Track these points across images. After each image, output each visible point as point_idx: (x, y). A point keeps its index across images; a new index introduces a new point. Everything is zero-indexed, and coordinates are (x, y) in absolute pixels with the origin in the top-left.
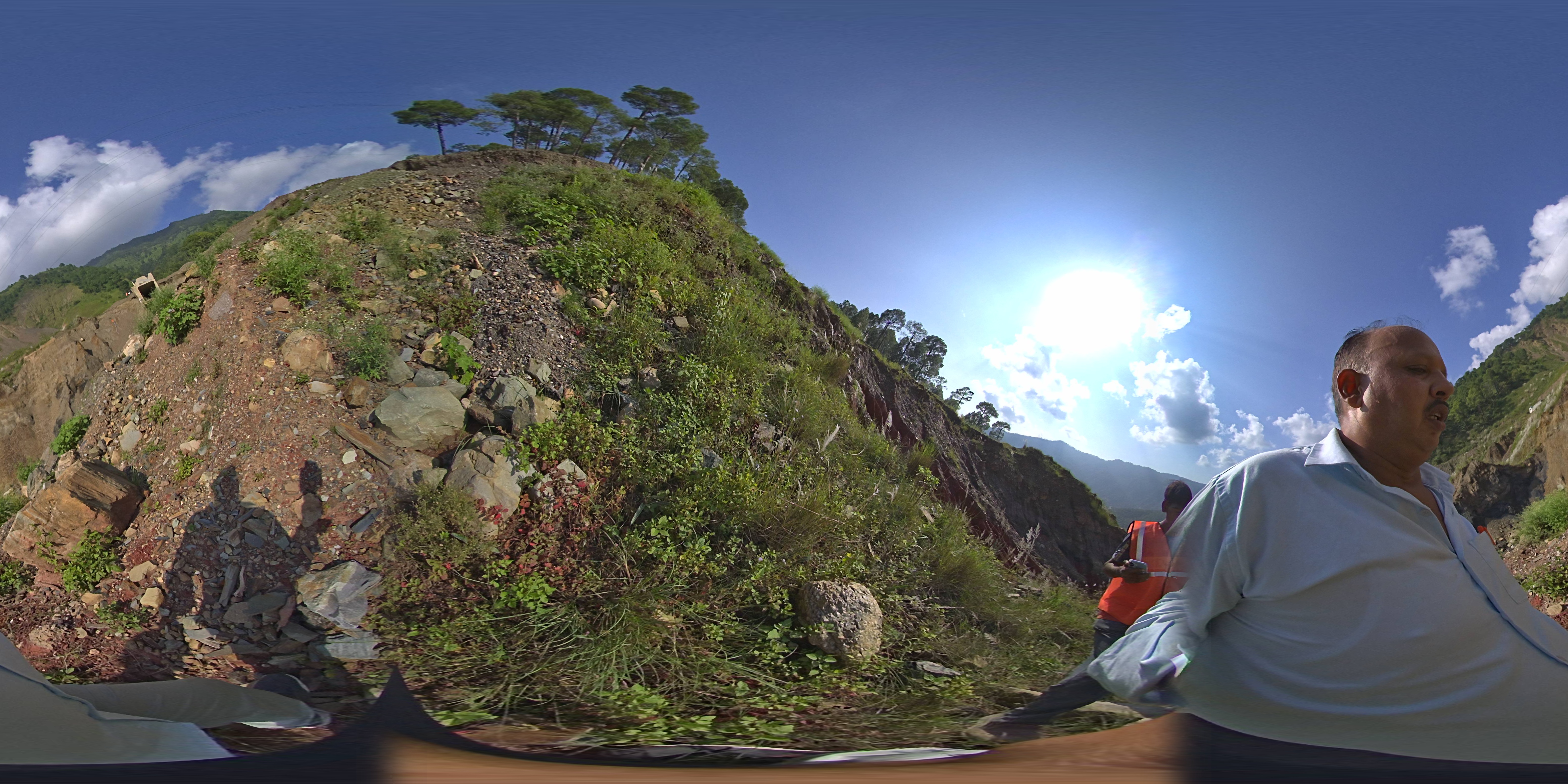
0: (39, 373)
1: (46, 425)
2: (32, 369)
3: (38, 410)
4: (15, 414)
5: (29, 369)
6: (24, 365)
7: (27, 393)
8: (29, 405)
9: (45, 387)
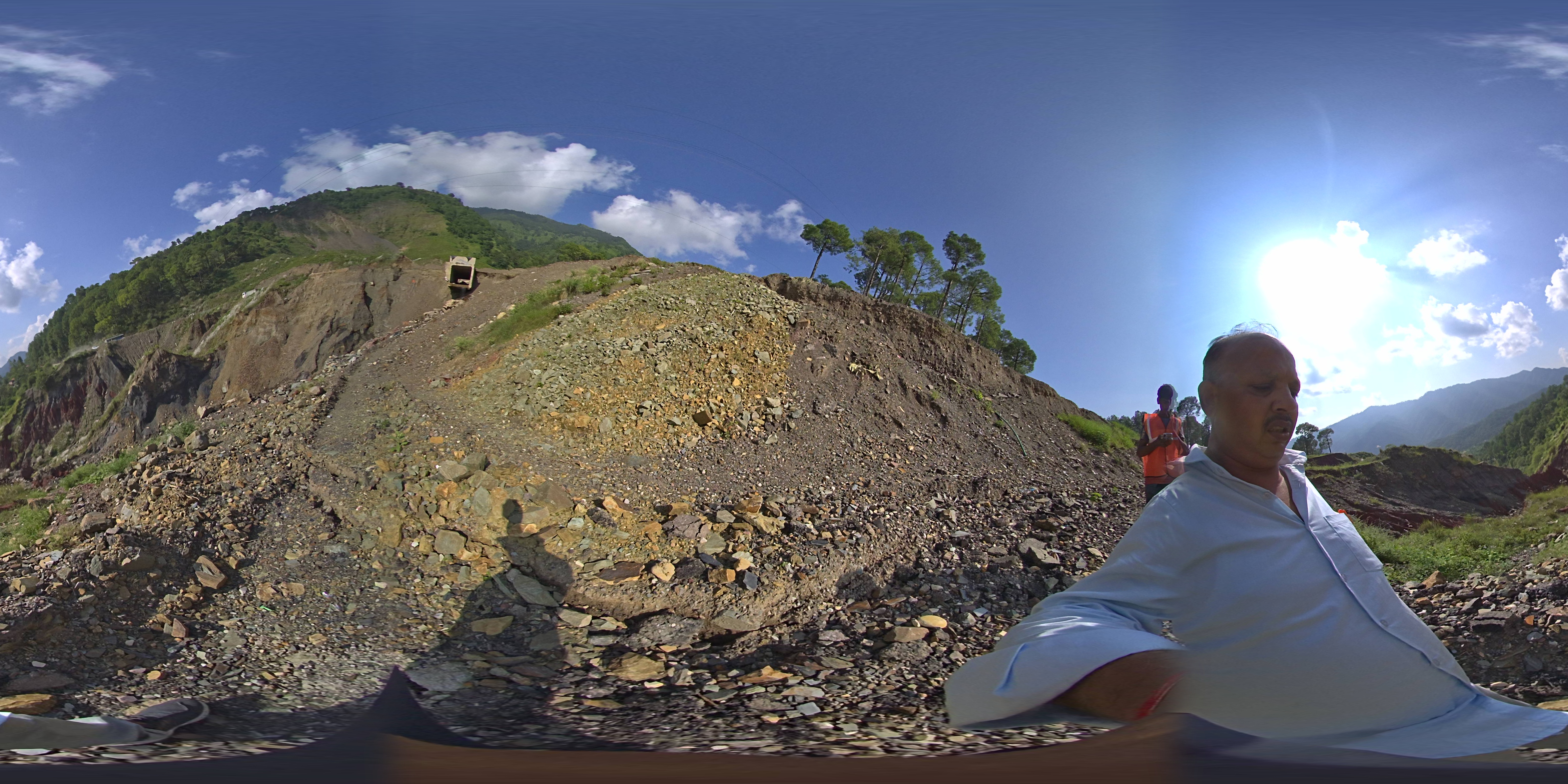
0: (315, 296)
1: (294, 351)
2: (311, 289)
3: (296, 332)
4: (274, 326)
5: (308, 288)
6: (306, 282)
7: (295, 310)
8: (291, 323)
9: (313, 312)
